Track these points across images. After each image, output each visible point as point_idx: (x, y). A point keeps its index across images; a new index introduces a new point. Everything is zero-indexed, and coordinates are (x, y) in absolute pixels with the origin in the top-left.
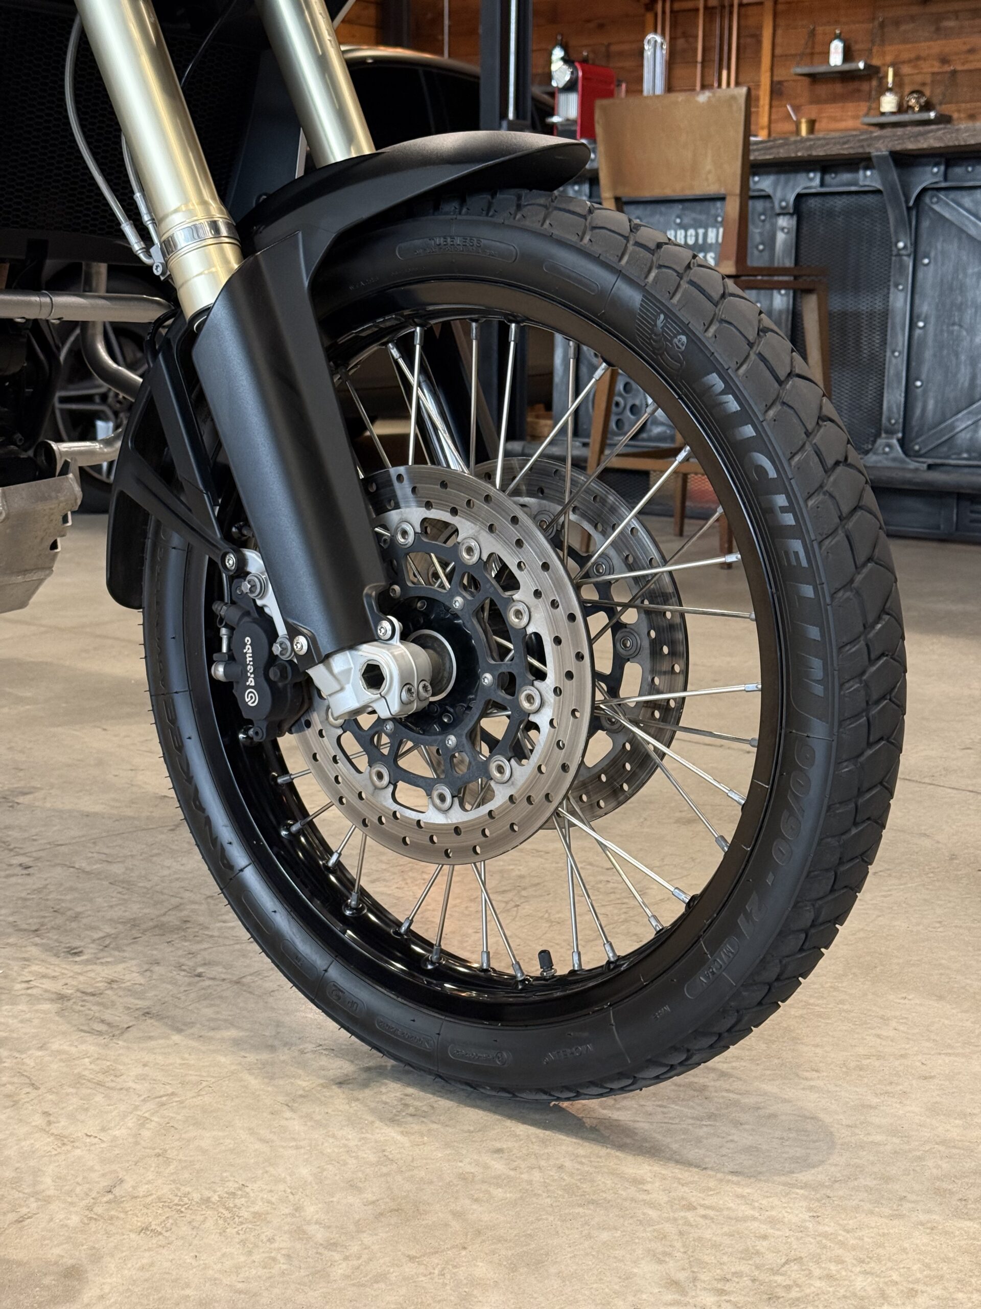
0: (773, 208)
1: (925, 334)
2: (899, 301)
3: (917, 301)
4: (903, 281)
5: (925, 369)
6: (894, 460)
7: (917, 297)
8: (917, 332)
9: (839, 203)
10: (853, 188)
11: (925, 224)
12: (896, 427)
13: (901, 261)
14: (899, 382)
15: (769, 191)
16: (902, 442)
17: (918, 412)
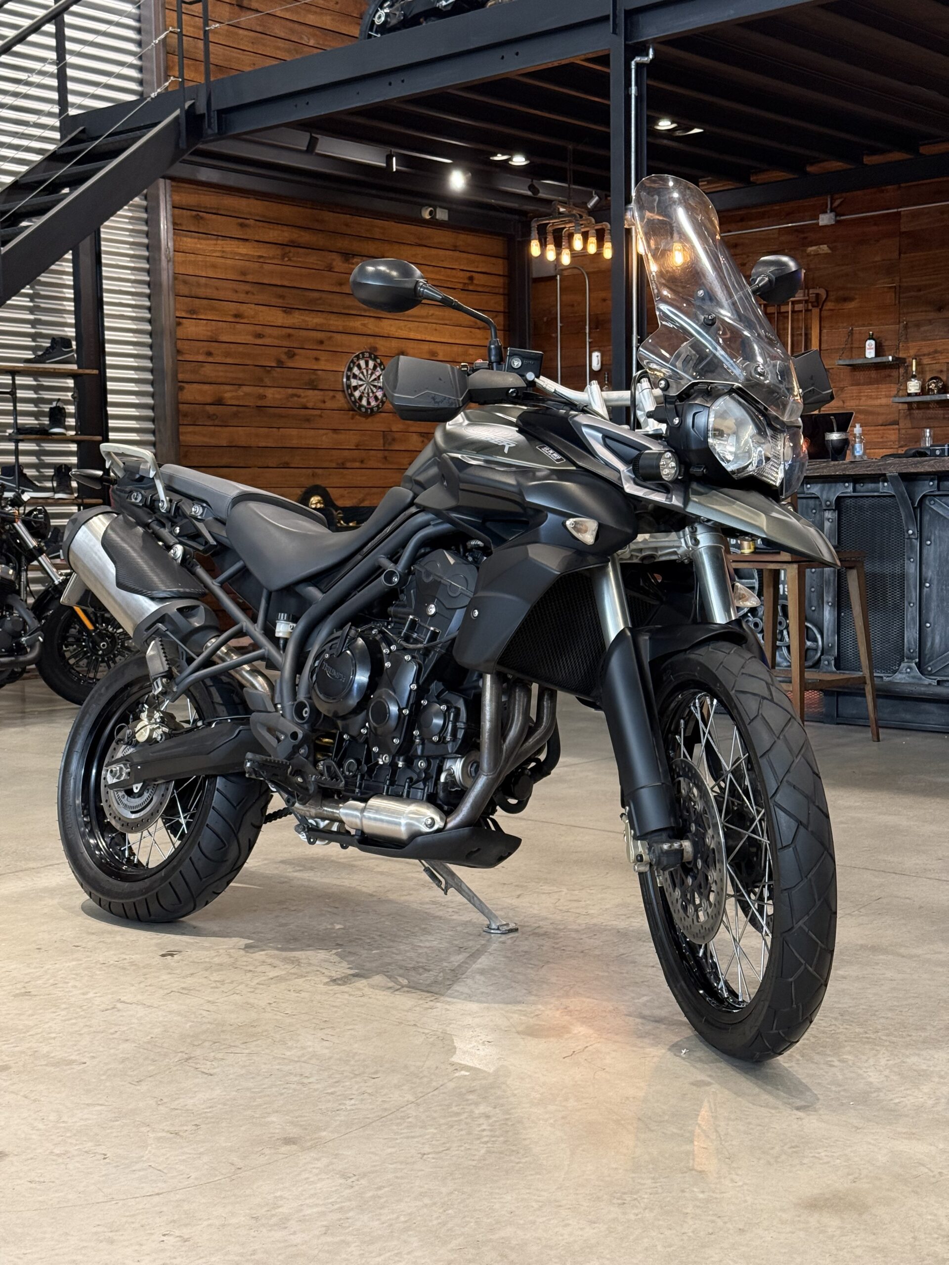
0: (821, 505)
1: (931, 591)
2: (911, 568)
3: (924, 569)
4: (913, 556)
5: (932, 615)
6: (914, 677)
7: (924, 566)
8: (925, 590)
9: (867, 502)
10: (876, 494)
11: (926, 518)
12: (914, 654)
13: (911, 542)
14: (915, 624)
15: (819, 495)
16: (919, 665)
17: (929, 644)
